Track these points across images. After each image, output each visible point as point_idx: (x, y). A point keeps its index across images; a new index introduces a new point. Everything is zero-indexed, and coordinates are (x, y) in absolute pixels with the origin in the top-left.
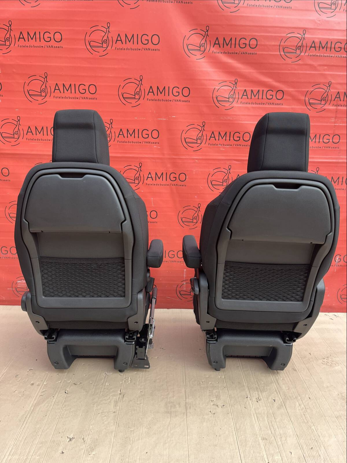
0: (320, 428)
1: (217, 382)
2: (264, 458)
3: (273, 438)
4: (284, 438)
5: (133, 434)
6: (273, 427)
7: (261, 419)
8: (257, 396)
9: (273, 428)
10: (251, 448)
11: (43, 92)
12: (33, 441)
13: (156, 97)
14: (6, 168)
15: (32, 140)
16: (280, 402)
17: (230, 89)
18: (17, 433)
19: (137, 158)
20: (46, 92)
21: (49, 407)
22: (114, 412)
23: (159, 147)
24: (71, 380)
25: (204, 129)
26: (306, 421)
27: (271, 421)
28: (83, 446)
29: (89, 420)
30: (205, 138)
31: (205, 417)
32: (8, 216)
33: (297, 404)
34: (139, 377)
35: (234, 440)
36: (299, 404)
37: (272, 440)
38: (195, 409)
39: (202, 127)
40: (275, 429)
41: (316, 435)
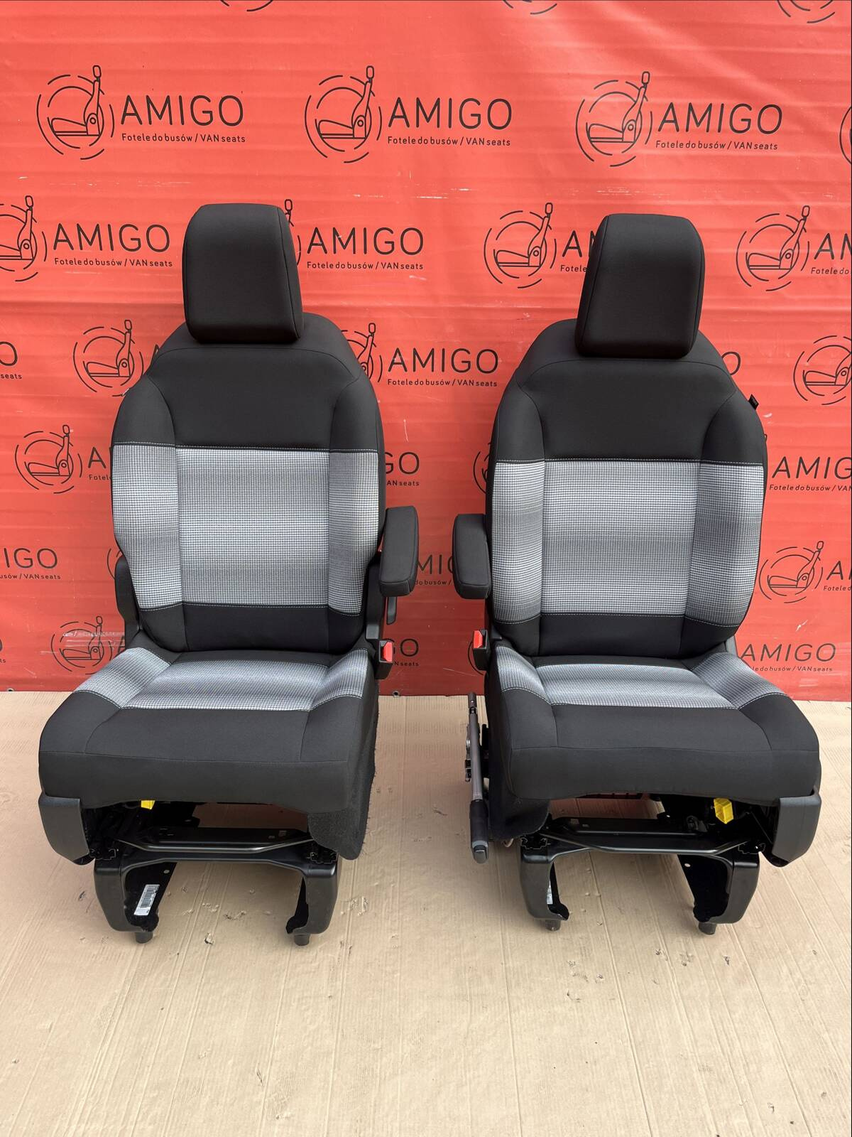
0: (843, 1037)
1: (583, 910)
2: (707, 1124)
3: (727, 1066)
4: (754, 1065)
5: (381, 1059)
6: (726, 1035)
7: (696, 1014)
8: (684, 949)
9: (727, 1038)
10: (674, 1095)
11: (92, 123)
12: (136, 1080)
13: (413, 132)
14: (7, 343)
15: (71, 262)
16: (741, 963)
17: (627, 103)
18: (94, 1061)
19: (363, 309)
20: (101, 121)
21: (168, 983)
22: (330, 997)
23: (423, 279)
24: (217, 906)
25: (548, 225)
26: (806, 1018)
27: (720, 1017)
28: (260, 1093)
29: (269, 1020)
30: (551, 249)
31: (556, 1009)
32: (24, 471)
33: (785, 970)
34: (387, 897)
35: (630, 1074)
36: (790, 971)
37: (725, 1071)
38: (530, 988)
39: (543, 219)
40: (732, 1040)
41: (834, 1057)
